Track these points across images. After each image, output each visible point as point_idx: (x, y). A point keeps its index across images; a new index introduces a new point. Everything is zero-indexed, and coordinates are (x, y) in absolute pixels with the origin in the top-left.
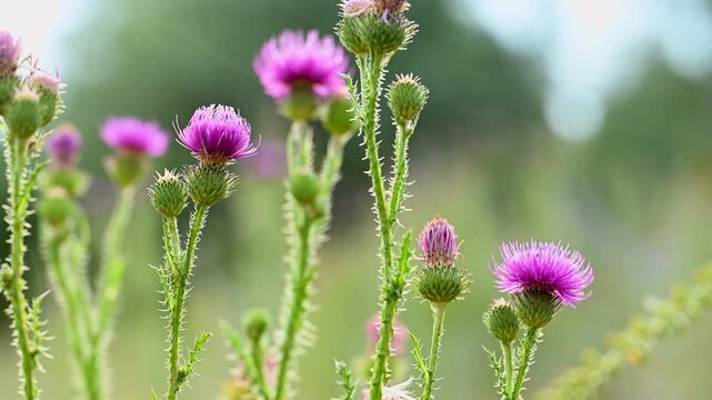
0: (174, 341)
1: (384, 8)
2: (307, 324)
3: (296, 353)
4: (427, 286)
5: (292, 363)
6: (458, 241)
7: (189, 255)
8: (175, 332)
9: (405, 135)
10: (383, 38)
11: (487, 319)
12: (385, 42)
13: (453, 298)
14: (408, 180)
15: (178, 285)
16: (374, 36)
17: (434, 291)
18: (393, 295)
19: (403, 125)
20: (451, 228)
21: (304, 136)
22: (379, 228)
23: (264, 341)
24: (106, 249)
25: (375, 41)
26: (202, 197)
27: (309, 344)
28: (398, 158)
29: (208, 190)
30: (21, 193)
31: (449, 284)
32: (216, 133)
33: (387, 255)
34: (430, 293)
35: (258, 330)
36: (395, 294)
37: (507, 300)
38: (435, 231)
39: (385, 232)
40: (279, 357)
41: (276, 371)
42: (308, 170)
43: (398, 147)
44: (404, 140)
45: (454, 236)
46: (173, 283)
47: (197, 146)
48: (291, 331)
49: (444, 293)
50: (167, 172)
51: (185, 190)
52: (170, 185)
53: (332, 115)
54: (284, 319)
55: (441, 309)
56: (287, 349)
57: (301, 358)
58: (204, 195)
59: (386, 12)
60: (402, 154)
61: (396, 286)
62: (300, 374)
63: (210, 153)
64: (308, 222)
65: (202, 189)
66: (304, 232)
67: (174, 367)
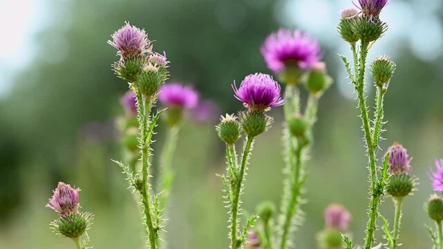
0: (234, 221)
1: (370, 14)
2: (299, 211)
3: (292, 229)
4: (392, 186)
5: (289, 236)
6: (409, 158)
7: (243, 168)
8: (235, 216)
9: (382, 92)
10: (370, 32)
11: (426, 207)
12: (371, 35)
13: (407, 194)
14: (384, 121)
15: (236, 186)
16: (364, 31)
17: (396, 190)
18: (378, 192)
19: (381, 86)
20: (404, 150)
21: (293, 93)
22: (368, 150)
23: (271, 222)
24: (162, 166)
25: (364, 34)
26: (251, 131)
27: (299, 224)
28: (377, 107)
29: (256, 126)
30: (148, 129)
31: (406, 186)
32: (260, 91)
33: (373, 167)
34: (395, 191)
35: (267, 216)
36: (379, 191)
37: (438, 195)
38: (395, 152)
39: (371, 153)
40: (281, 232)
41: (280, 241)
42: (297, 115)
43: (377, 100)
44: (381, 96)
45: (407, 156)
46: (233, 186)
47: (247, 99)
48: (289, 216)
49: (402, 191)
50: (227, 115)
51: (240, 127)
52: (230, 124)
53: (311, 81)
54: (284, 208)
55: (400, 201)
56: (286, 227)
57: (295, 233)
58: (253, 130)
59: (371, 16)
60: (380, 104)
61: (380, 187)
62: (294, 242)
63: (256, 103)
64: (300, 147)
65: (252, 126)
66: (297, 153)
67: (234, 237)
